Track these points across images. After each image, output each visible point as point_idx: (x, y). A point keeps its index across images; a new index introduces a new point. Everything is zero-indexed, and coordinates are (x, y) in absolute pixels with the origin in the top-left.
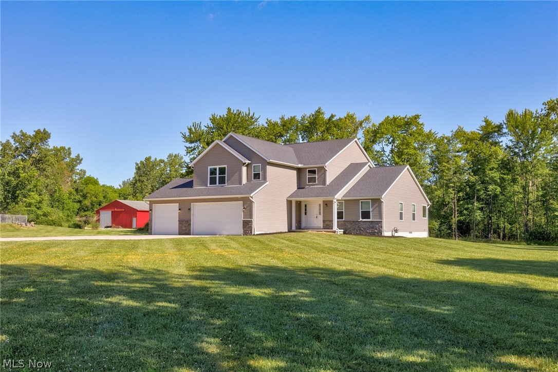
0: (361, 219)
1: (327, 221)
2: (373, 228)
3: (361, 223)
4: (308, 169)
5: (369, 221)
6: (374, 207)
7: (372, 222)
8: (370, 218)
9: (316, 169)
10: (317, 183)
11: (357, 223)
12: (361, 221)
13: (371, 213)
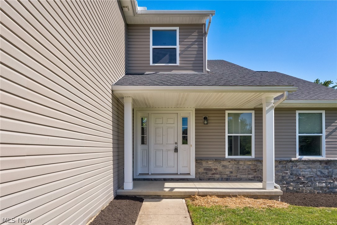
0: (298, 157)
1: (207, 159)
2: (329, 176)
3: (301, 165)
4: (152, 29)
5: (321, 162)
6: (331, 128)
7: (327, 162)
8: (319, 153)
9: (177, 29)
10: (178, 63)
11: (290, 164)
12: (300, 161)
13: (324, 140)
